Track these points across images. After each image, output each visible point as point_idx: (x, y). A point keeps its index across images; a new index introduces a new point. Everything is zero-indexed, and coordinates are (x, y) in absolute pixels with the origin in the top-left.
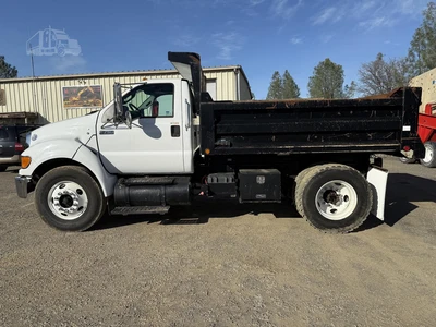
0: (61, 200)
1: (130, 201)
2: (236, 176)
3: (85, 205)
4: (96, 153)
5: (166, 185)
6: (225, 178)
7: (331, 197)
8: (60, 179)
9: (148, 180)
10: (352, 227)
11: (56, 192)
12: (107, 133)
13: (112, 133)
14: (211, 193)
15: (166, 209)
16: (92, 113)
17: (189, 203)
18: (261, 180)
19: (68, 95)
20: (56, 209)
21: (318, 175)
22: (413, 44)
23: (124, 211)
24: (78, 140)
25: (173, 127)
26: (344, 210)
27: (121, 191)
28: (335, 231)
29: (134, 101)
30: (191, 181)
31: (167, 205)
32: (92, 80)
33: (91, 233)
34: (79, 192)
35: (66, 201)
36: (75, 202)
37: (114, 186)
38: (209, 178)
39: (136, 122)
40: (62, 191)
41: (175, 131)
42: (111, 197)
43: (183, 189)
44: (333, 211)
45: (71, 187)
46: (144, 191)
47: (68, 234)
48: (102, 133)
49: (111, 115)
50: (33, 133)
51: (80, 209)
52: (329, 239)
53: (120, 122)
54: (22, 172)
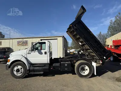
0: (17, 70)
1: (34, 71)
2: (60, 64)
3: (23, 72)
4: (26, 58)
5: (43, 66)
6: (58, 64)
7: (83, 69)
8: (17, 65)
9: (38, 65)
10: (88, 77)
11: (16, 68)
12: (29, 54)
13: (30, 54)
14: (54, 68)
15: (42, 73)
16: (26, 49)
17: (48, 71)
18: (66, 65)
19: (18, 42)
20: (15, 73)
21: (79, 64)
22: (108, 30)
23: (32, 73)
24: (22, 55)
25: (45, 52)
26: (87, 72)
27: (32, 68)
28: (84, 78)
29: (36, 46)
30: (49, 65)
31: (43, 71)
32: (25, 39)
33: (24, 79)
34: (21, 68)
35: (18, 71)
36: (20, 71)
37: (30, 67)
38: (54, 65)
39: (37, 51)
40: (17, 68)
41: (46, 53)
42: (29, 70)
43: (47, 67)
44: (84, 73)
45: (19, 67)
46: (37, 68)
47: (18, 79)
48: (28, 54)
49: (30, 49)
50: (11, 54)
51: (21, 73)
52: (83, 80)
53: (33, 51)
54: (7, 63)
